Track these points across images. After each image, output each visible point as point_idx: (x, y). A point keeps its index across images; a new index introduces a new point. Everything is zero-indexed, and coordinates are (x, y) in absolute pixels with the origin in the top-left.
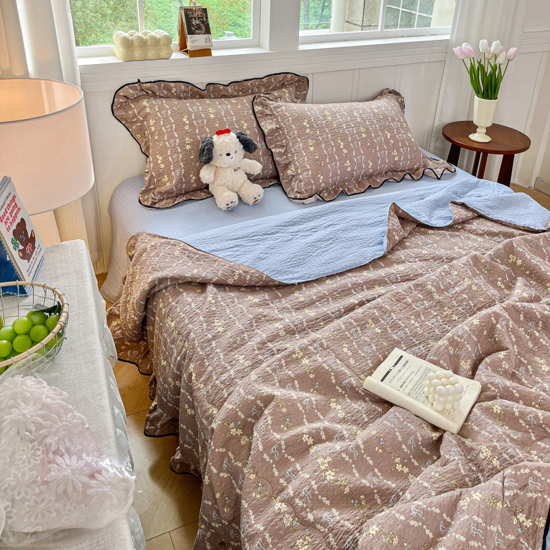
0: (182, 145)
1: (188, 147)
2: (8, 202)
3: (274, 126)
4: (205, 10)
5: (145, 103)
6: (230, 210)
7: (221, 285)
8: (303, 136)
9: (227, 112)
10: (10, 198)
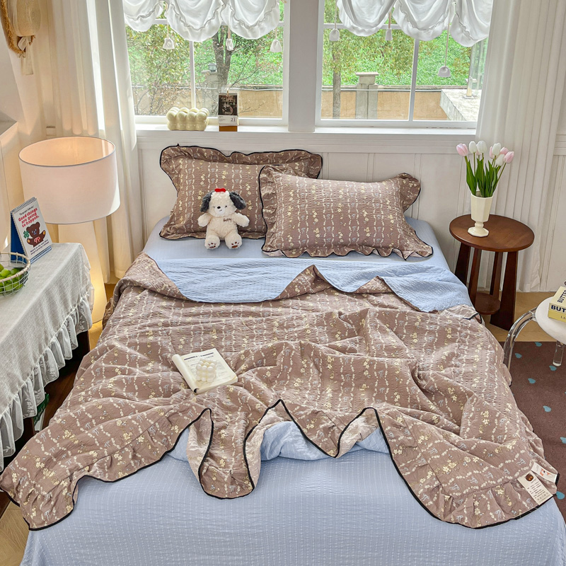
0: (196, 195)
1: (199, 198)
2: (29, 211)
3: (270, 192)
4: (235, 97)
5: (180, 161)
6: (213, 249)
7: (153, 292)
8: (286, 202)
9: (237, 176)
10: (33, 209)
